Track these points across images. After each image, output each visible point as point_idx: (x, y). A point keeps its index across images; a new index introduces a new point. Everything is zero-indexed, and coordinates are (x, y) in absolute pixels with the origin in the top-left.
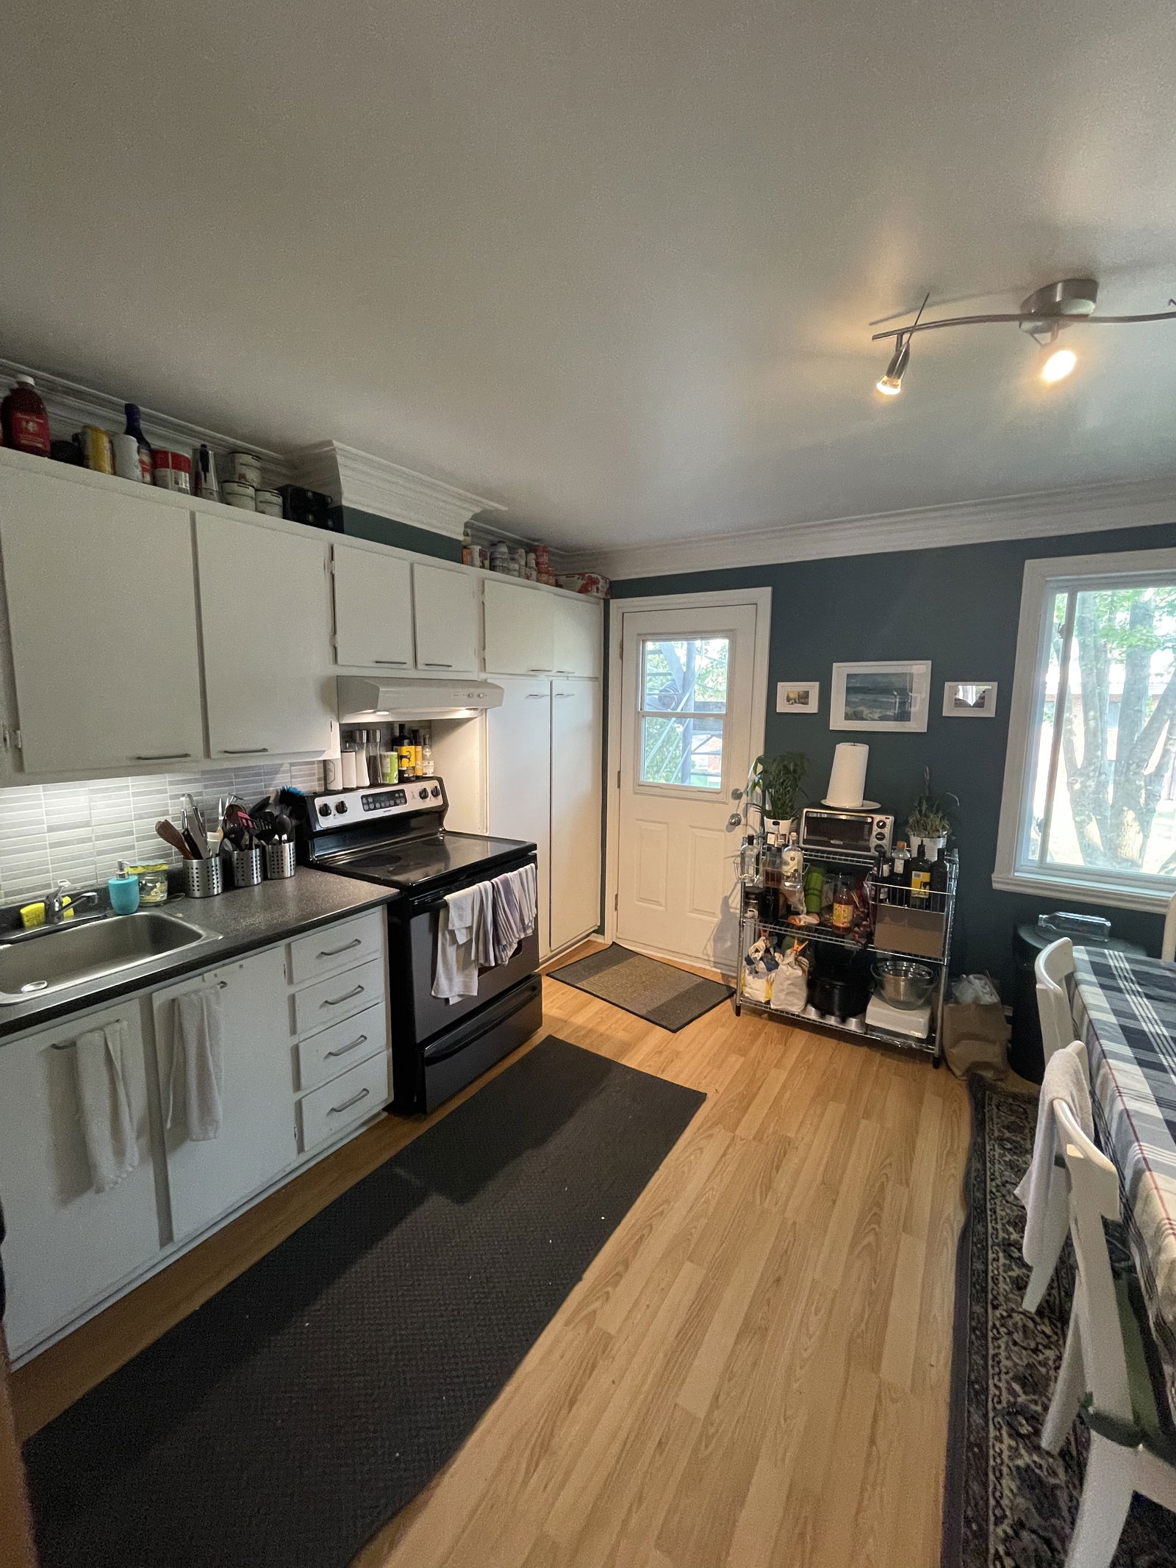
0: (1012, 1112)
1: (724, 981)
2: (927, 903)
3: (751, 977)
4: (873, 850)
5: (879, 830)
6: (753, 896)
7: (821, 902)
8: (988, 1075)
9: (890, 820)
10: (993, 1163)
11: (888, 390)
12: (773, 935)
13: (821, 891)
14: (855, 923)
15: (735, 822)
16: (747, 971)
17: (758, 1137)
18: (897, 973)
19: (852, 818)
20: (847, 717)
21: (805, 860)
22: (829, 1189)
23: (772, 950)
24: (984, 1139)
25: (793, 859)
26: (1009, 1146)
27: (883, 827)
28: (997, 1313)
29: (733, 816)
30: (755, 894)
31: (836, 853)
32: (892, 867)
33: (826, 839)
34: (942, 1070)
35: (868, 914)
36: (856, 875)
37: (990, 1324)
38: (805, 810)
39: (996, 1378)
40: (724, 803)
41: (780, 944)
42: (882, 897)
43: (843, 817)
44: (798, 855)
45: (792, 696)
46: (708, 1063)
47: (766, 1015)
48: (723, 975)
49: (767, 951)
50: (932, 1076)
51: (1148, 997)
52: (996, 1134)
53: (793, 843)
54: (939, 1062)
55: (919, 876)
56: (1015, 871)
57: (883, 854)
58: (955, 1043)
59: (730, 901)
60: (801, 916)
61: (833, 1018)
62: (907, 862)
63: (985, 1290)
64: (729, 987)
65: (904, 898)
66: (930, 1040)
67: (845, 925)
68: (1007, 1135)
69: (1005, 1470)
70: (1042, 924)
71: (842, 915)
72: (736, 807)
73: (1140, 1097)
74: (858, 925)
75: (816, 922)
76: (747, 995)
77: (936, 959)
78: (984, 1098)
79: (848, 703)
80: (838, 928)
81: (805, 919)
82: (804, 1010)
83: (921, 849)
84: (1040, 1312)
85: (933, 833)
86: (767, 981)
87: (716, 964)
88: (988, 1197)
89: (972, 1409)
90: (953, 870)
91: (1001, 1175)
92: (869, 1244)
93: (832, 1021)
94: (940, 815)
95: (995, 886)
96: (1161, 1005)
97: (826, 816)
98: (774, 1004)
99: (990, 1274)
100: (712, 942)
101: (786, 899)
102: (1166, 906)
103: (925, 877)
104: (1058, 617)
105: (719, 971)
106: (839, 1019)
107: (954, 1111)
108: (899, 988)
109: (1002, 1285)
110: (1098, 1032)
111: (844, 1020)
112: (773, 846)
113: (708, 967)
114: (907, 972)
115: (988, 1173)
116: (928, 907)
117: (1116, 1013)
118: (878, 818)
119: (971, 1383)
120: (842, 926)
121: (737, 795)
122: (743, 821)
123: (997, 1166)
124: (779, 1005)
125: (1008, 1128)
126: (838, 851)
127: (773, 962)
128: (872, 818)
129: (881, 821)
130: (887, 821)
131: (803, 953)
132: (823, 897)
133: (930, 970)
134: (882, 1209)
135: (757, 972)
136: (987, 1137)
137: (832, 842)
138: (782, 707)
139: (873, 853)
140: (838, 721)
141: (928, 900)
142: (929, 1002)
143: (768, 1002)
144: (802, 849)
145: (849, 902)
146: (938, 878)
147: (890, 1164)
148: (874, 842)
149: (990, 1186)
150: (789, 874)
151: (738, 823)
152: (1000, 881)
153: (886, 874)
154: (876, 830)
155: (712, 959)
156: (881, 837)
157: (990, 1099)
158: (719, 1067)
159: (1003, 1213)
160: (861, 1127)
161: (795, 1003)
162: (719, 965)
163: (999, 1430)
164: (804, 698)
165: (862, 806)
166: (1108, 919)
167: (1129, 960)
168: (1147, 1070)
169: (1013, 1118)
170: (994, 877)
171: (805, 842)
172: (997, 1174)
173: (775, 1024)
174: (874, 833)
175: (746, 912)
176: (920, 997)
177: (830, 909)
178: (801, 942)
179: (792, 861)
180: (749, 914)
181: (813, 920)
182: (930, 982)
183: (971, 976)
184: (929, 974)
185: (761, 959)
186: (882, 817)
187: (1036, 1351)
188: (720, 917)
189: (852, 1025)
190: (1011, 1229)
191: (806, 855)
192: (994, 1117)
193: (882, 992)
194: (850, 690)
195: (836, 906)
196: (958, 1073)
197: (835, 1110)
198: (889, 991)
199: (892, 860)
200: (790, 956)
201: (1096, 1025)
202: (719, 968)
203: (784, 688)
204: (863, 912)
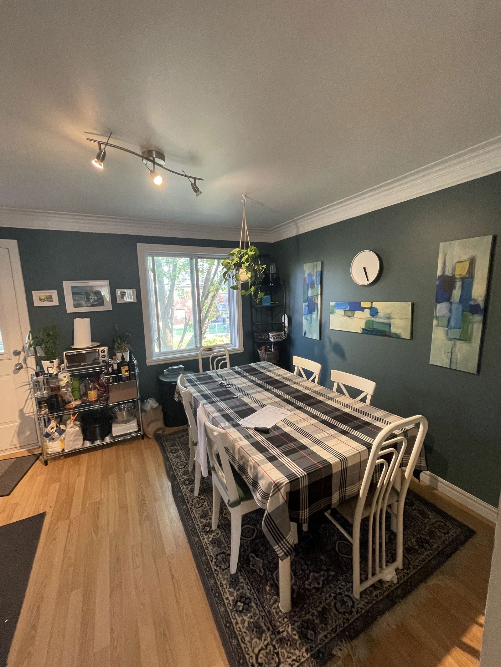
0: (171, 440)
1: (29, 453)
2: (129, 378)
3: (51, 443)
4: (101, 363)
5: (103, 354)
6: (44, 402)
7: (80, 393)
8: (160, 432)
9: (106, 349)
10: (171, 460)
11: (98, 165)
12: (57, 417)
13: (79, 388)
14: (99, 396)
15: (19, 368)
16: (48, 441)
17: (83, 511)
18: (120, 410)
19: (88, 352)
20: (75, 306)
21: (70, 376)
22: (123, 507)
23: (58, 425)
24: (166, 454)
25: (65, 377)
26: (174, 451)
27: (104, 352)
28: (190, 504)
29: (16, 365)
30: (44, 401)
31: (85, 369)
32: (112, 368)
33: (78, 364)
34: (145, 439)
35: (105, 390)
36: (95, 376)
37: (189, 508)
38: (65, 353)
39: (197, 522)
40: (9, 359)
41: (61, 420)
42: (111, 381)
43: (84, 352)
44: (67, 374)
45: (42, 298)
46: (39, 496)
47: (62, 457)
48: (28, 450)
49: (57, 426)
50: (143, 443)
51: (203, 384)
52: (169, 450)
53: (63, 370)
54: (144, 436)
55: (124, 368)
56: (153, 357)
57: (107, 363)
58: (148, 426)
59: (24, 410)
60: (72, 403)
61: (98, 441)
62: (118, 364)
63: (184, 500)
64: (34, 455)
65: (120, 379)
66: (139, 430)
67: (95, 399)
68: (172, 448)
69: (208, 545)
70: (165, 373)
71: (93, 395)
72: (16, 360)
73: (214, 412)
74: (102, 397)
75: (80, 403)
76: (50, 453)
77: (135, 399)
78: (161, 441)
79: (74, 300)
80: (92, 401)
81: (74, 404)
82: (83, 444)
83: (123, 358)
84: (199, 494)
85: (125, 351)
86: (60, 440)
87: (22, 447)
88: (175, 471)
89: (194, 538)
90: (135, 362)
91: (175, 461)
92: (146, 516)
93: (98, 442)
94: (126, 342)
95: (148, 364)
96: (206, 385)
97: (75, 353)
98: (67, 449)
99: (184, 494)
100: (16, 436)
101: (62, 397)
102: (198, 356)
103: (127, 368)
104: (150, 265)
105: (25, 450)
106: (101, 440)
107: (154, 451)
108: (124, 415)
109: (188, 494)
110: (198, 399)
111: (103, 439)
112: (53, 373)
113: (17, 451)
114: (124, 408)
115: (172, 464)
116: (130, 379)
117: (199, 392)
118: (101, 349)
119: (191, 530)
120: (94, 400)
121: (17, 353)
122: (24, 366)
123: (173, 460)
124: (70, 448)
125: (172, 446)
126: (85, 368)
127: (61, 430)
128: (98, 349)
129: (103, 350)
130: (105, 349)
131: (76, 420)
132: (81, 391)
133: (133, 404)
134: (145, 501)
135: (53, 439)
136: (167, 453)
137: (81, 364)
138: (37, 303)
139: (102, 364)
140: (70, 308)
141: (129, 376)
142: (136, 416)
143: (63, 450)
144: (68, 371)
145: (95, 388)
146: (131, 367)
147: (142, 483)
148: (101, 359)
149: (174, 467)
150: (64, 385)
151: (21, 367)
152: (149, 363)
153: (110, 371)
154: (101, 354)
155: (18, 446)
156: (104, 356)
157: (163, 440)
158: (47, 495)
159: (180, 473)
160: (126, 476)
161: (79, 444)
162: (24, 447)
163: (203, 536)
164: (50, 298)
165: (92, 345)
166: (183, 365)
167: (195, 375)
168: (212, 404)
169: (172, 442)
170: (147, 361)
171: (68, 367)
172: (174, 463)
173: (69, 459)
174: (101, 356)
175: (41, 412)
176: (132, 416)
177: (86, 394)
178: (74, 415)
179: (64, 378)
180: (43, 412)
181: (78, 402)
182: (134, 408)
183: (148, 400)
184: (133, 405)
185: (55, 431)
186: (103, 348)
187: (202, 506)
188: (19, 421)
189: (108, 440)
190: (184, 476)
191: (70, 373)
192: (167, 445)
193: (117, 420)
194: (74, 294)
195: (89, 392)
196: (151, 437)
197: (112, 478)
198: (120, 418)
199: (112, 365)
200: (70, 423)
201: (196, 398)
202: (25, 448)
203: (36, 294)
204: (103, 391)
